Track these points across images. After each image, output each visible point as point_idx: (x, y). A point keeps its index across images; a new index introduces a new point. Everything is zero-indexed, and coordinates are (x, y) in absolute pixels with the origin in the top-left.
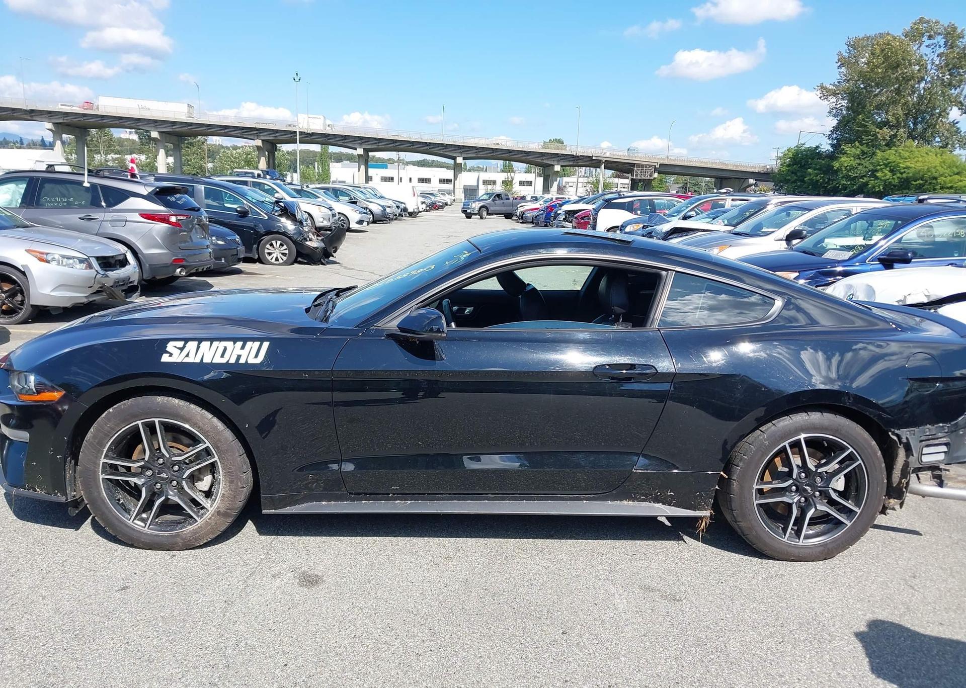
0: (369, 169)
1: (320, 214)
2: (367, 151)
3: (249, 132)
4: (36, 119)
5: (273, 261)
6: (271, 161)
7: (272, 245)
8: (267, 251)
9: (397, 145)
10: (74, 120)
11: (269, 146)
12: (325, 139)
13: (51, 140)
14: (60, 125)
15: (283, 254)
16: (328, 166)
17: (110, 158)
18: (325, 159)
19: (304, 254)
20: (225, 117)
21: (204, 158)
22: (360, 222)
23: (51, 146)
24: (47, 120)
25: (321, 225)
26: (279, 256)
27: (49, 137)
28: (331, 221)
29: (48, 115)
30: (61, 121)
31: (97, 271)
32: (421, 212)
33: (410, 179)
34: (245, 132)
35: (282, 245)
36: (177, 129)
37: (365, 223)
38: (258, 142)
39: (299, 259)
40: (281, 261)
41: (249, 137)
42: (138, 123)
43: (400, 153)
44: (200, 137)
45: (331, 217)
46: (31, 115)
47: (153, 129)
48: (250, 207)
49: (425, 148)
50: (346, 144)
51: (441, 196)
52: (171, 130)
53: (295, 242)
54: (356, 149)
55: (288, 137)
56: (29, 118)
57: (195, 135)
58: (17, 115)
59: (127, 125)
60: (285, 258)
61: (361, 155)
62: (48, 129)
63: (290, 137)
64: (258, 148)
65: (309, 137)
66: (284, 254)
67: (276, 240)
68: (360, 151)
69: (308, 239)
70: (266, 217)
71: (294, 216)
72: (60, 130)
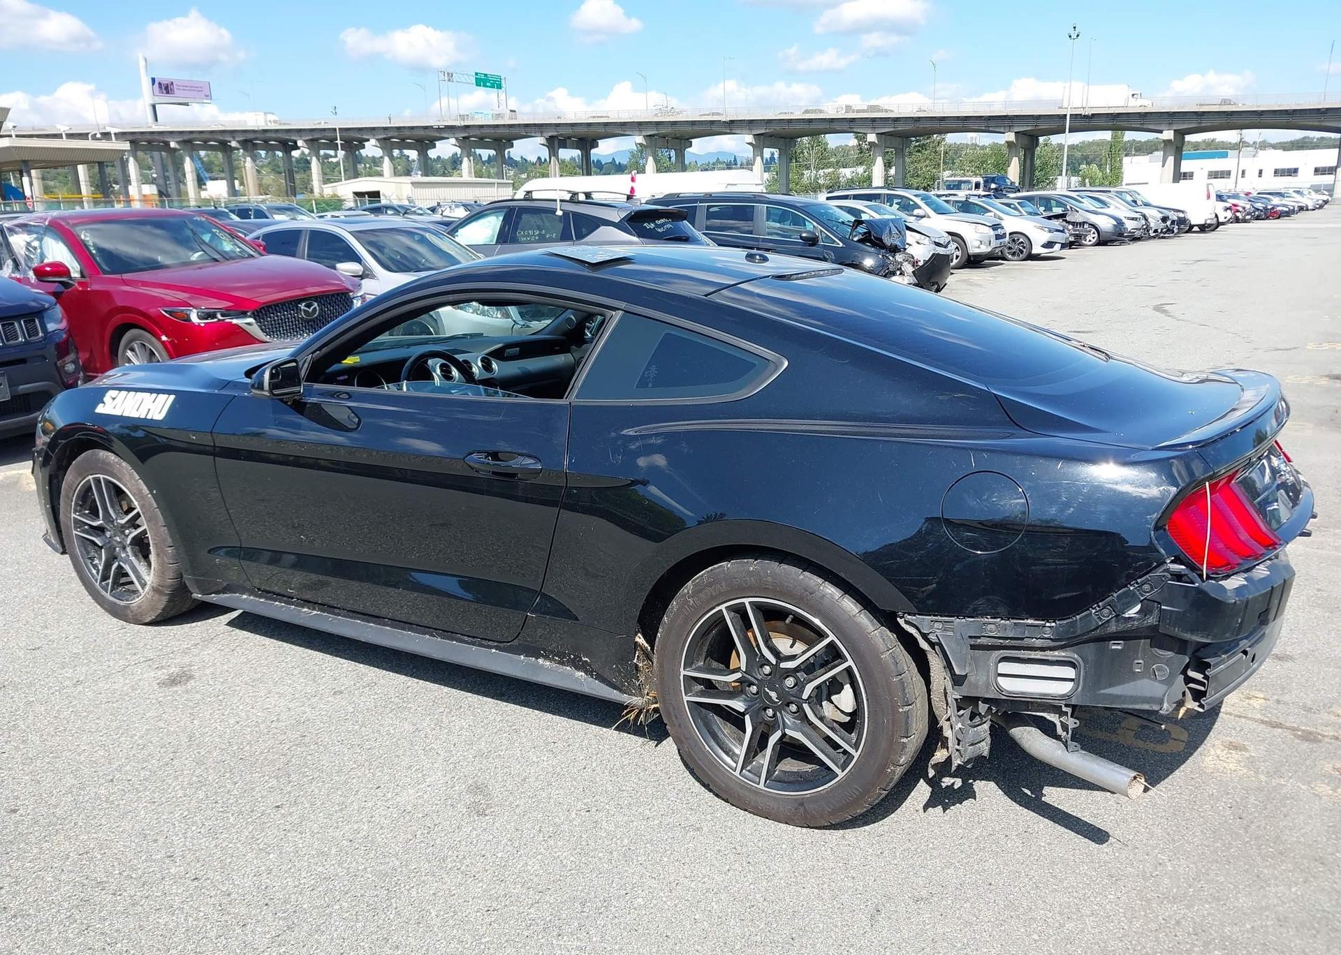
0: (1183, 162)
1: (977, 236)
2: (1180, 134)
3: (999, 122)
4: (736, 132)
6: (1028, 162)
9: (1234, 120)
10: (778, 128)
11: (1025, 140)
12: (1116, 121)
13: (751, 155)
14: (762, 137)
16: (1121, 161)
17: (822, 174)
18: (1116, 152)
20: (990, 104)
21: (939, 165)
22: (1049, 245)
23: (749, 165)
24: (748, 131)
25: (977, 251)
27: (749, 152)
28: (993, 245)
29: (749, 124)
30: (763, 131)
31: (514, 321)
32: (1223, 224)
33: (1261, 172)
34: (992, 123)
36: (901, 127)
37: (1057, 247)
38: (1011, 136)
41: (997, 130)
42: (852, 124)
43: (1244, 131)
44: (935, 136)
45: (993, 240)
46: (731, 126)
47: (870, 131)
48: (821, 231)
49: (1284, 120)
50: (1145, 127)
51: (1295, 195)
52: (892, 129)
54: (1161, 132)
55: (1054, 125)
56: (728, 131)
57: (929, 133)
58: (715, 129)
59: (838, 128)
61: (1170, 141)
62: (748, 144)
63: (1056, 124)
64: (1009, 144)
65: (1085, 122)
68: (1168, 135)
69: (898, 273)
70: (841, 245)
71: (881, 240)
72: (762, 143)
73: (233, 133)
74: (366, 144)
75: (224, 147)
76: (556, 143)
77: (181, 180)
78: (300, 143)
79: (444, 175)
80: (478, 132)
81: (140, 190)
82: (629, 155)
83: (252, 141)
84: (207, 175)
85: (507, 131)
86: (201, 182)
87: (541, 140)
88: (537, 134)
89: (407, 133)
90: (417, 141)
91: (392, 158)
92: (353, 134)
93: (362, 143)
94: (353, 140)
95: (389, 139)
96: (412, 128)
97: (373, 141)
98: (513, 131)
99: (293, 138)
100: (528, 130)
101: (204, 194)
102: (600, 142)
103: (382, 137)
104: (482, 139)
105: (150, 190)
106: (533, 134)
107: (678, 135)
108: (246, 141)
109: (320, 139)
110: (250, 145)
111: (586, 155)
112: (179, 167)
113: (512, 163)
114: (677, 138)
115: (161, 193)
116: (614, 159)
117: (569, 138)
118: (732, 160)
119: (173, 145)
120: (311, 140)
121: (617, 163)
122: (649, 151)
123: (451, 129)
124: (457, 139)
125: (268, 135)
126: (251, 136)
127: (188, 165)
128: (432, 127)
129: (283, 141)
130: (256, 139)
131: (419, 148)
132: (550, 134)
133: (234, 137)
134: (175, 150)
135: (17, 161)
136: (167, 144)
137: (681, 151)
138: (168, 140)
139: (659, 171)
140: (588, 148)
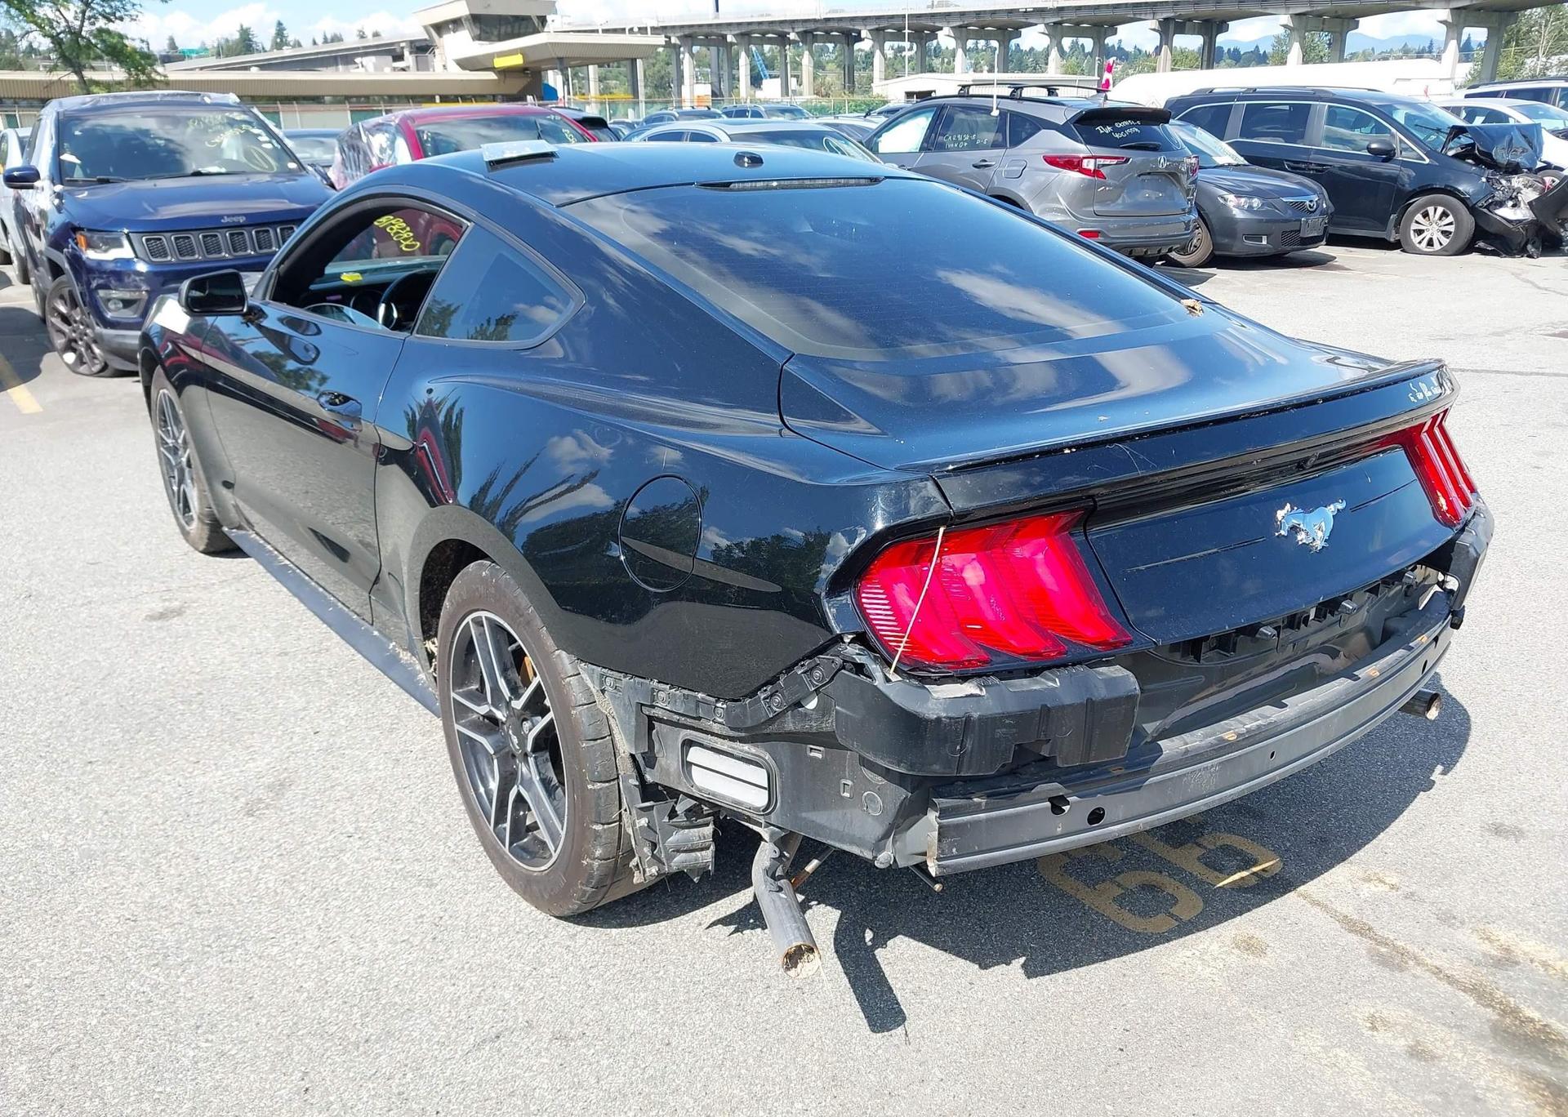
5: (1423, 246)
7: (1426, 215)
8: (1414, 226)
14: (1464, 11)
15: (1443, 232)
17: (1555, 61)
19: (1491, 234)
23: (1440, 52)
26: (1437, 236)
35: (1444, 215)
39: (1481, 244)
40: (1437, 247)
48: (1401, 141)
53: (1472, 210)
56: (1413, 5)
60: (1445, 241)
66: (1445, 233)
67: (1436, 204)
69: (1510, 203)
70: (1427, 161)
71: (1489, 155)
72: (1462, 21)
73: (792, 23)
74: (939, 33)
75: (782, 39)
76: (1172, 27)
77: (734, 79)
78: (864, 33)
79: (1035, 70)
80: (1073, 16)
81: (692, 92)
82: (1273, 41)
83: (812, 32)
84: (767, 73)
85: (1109, 13)
86: (756, 81)
87: (1154, 24)
88: (1148, 17)
89: (988, 19)
90: (999, 28)
91: (966, 51)
92: (924, 22)
93: (934, 31)
94: (922, 30)
95: (966, 26)
96: (994, 12)
97: (946, 30)
98: (1119, 12)
99: (856, 27)
100: (1137, 10)
101: (759, 94)
102: (1231, 24)
103: (958, 24)
104: (1078, 24)
105: (705, 90)
106: (1143, 17)
107: (1340, 13)
108: (806, 32)
109: (886, 28)
110: (809, 37)
111: (1210, 43)
112: (733, 63)
113: (1122, 54)
114: (1338, 17)
115: (714, 94)
116: (1257, 47)
117: (1190, 20)
118: (1427, 45)
119: (730, 38)
120: (877, 29)
121: (1262, 52)
122: (1295, 35)
123: (1040, 12)
124: (1047, 25)
125: (831, 24)
126: (812, 26)
127: (743, 60)
128: (1017, 10)
129: (845, 33)
130: (816, 30)
131: (1000, 38)
132: (1165, 16)
133: (793, 28)
134: (732, 44)
135: (553, 58)
136: (724, 37)
137: (1341, 34)
138: (725, 33)
139: (1305, 61)
140: (1214, 33)
